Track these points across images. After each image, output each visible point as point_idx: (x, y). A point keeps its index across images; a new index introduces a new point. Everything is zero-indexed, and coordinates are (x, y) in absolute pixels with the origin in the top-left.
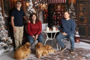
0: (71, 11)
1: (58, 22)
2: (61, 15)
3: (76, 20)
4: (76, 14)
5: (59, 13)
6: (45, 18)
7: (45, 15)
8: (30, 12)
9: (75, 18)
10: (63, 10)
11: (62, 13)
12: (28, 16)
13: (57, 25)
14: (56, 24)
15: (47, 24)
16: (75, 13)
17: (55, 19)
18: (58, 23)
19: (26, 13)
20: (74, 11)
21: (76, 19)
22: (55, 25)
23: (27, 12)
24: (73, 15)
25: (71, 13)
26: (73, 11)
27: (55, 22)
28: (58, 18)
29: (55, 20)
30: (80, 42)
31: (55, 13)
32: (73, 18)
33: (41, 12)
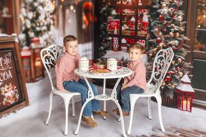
0: (169, 6)
1: (124, 41)
2: (133, 19)
3: (186, 38)
4: (185, 18)
5: (127, 11)
6: (84, 26)
7: (84, 18)
8: (36, 4)
9: (182, 29)
10: (140, 4)
11: (140, 13)
12: (26, 18)
13: (119, 49)
14: (116, 45)
15: (89, 46)
16: (181, 13)
17: (116, 32)
18: (124, 45)
19: (20, 8)
20: (180, 8)
21: (184, 33)
22: (113, 49)
23: (23, 5)
24: (174, 21)
25: (169, 13)
26: (175, 6)
27: (116, 40)
28: (123, 28)
29: (113, 36)
30: (193, 108)
31: (114, 12)
32: (175, 32)
33: (72, 8)
